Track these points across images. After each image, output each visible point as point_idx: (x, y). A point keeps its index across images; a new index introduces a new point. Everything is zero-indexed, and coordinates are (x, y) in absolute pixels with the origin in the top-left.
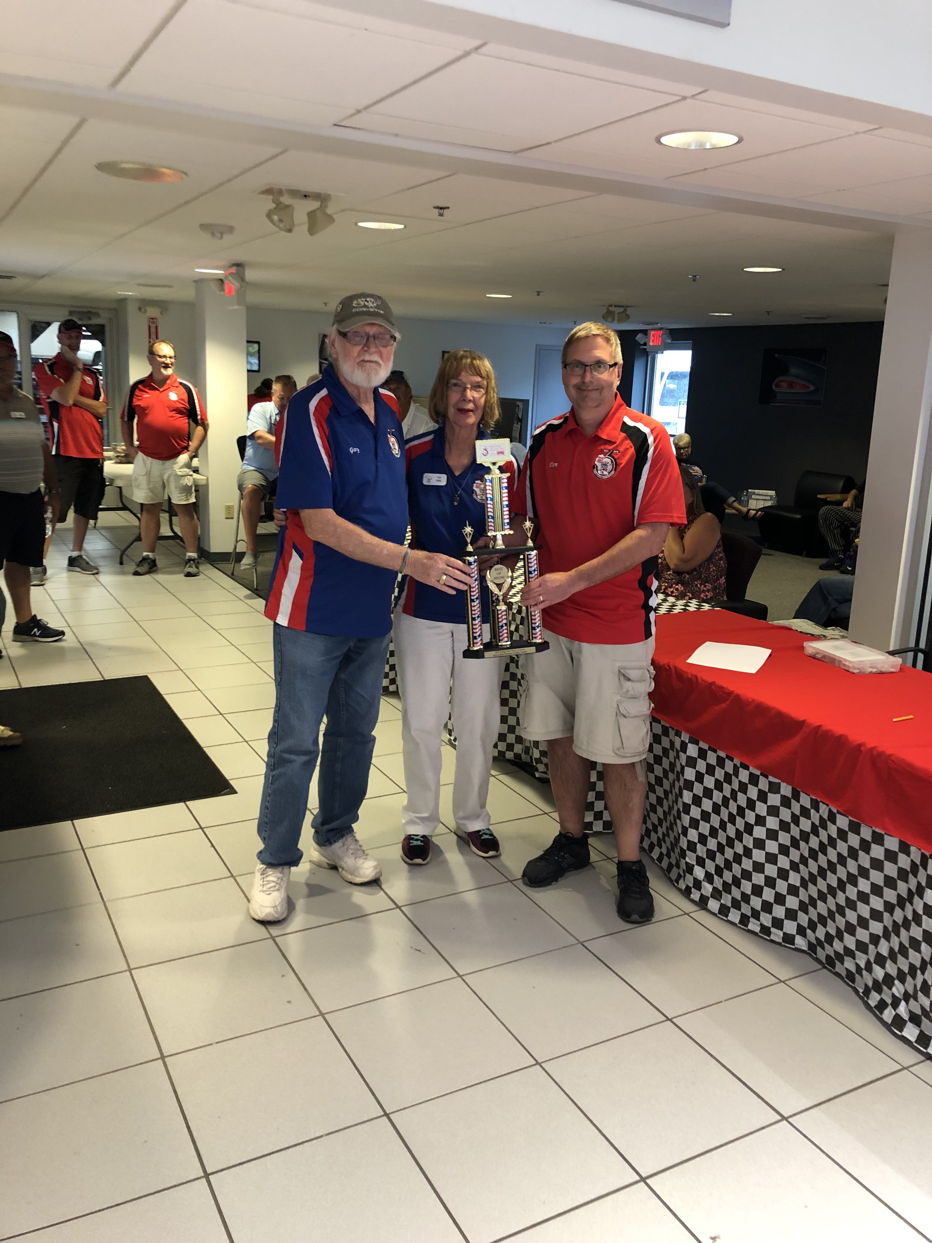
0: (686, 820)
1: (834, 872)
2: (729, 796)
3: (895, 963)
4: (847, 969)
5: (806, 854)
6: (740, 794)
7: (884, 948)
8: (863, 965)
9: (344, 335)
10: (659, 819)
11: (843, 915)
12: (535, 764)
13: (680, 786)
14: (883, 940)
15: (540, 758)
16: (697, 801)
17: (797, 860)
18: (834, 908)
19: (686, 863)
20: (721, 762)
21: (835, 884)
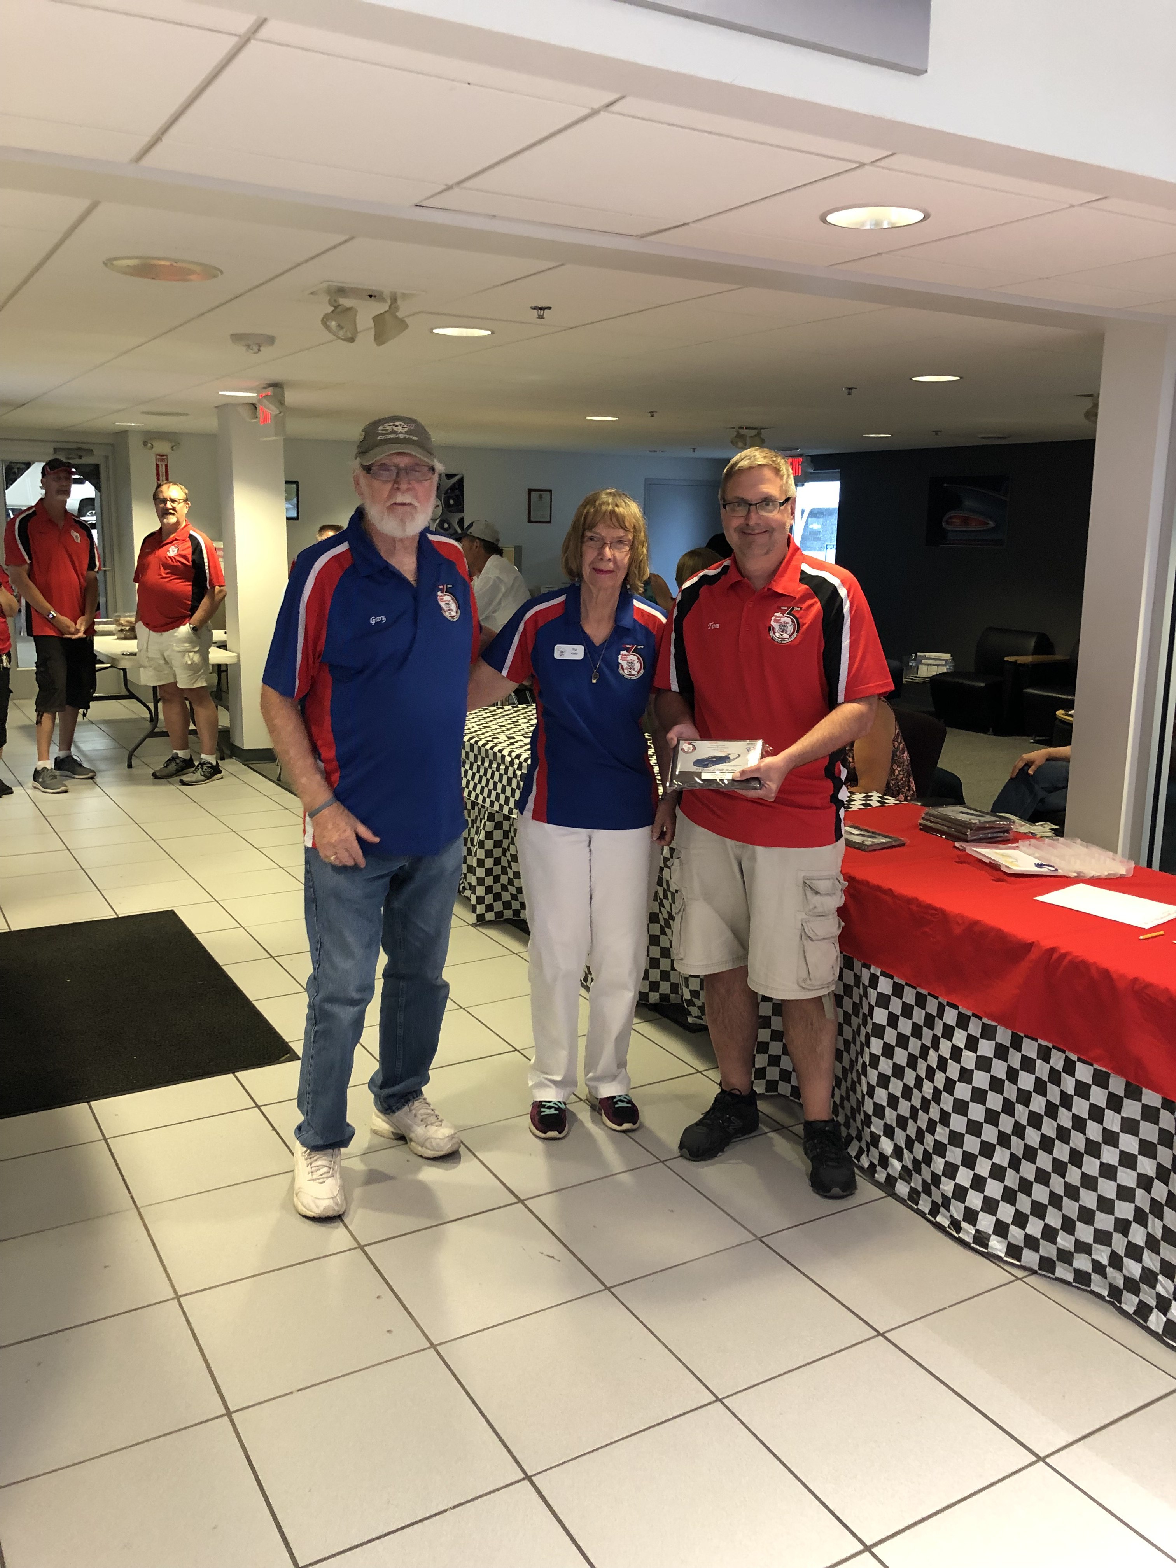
0: (872, 1076)
2: (929, 1045)
6: (943, 1041)
7: (1138, 1236)
9: (368, 469)
13: (867, 1033)
16: (888, 1052)
19: (872, 1133)
20: (921, 1001)
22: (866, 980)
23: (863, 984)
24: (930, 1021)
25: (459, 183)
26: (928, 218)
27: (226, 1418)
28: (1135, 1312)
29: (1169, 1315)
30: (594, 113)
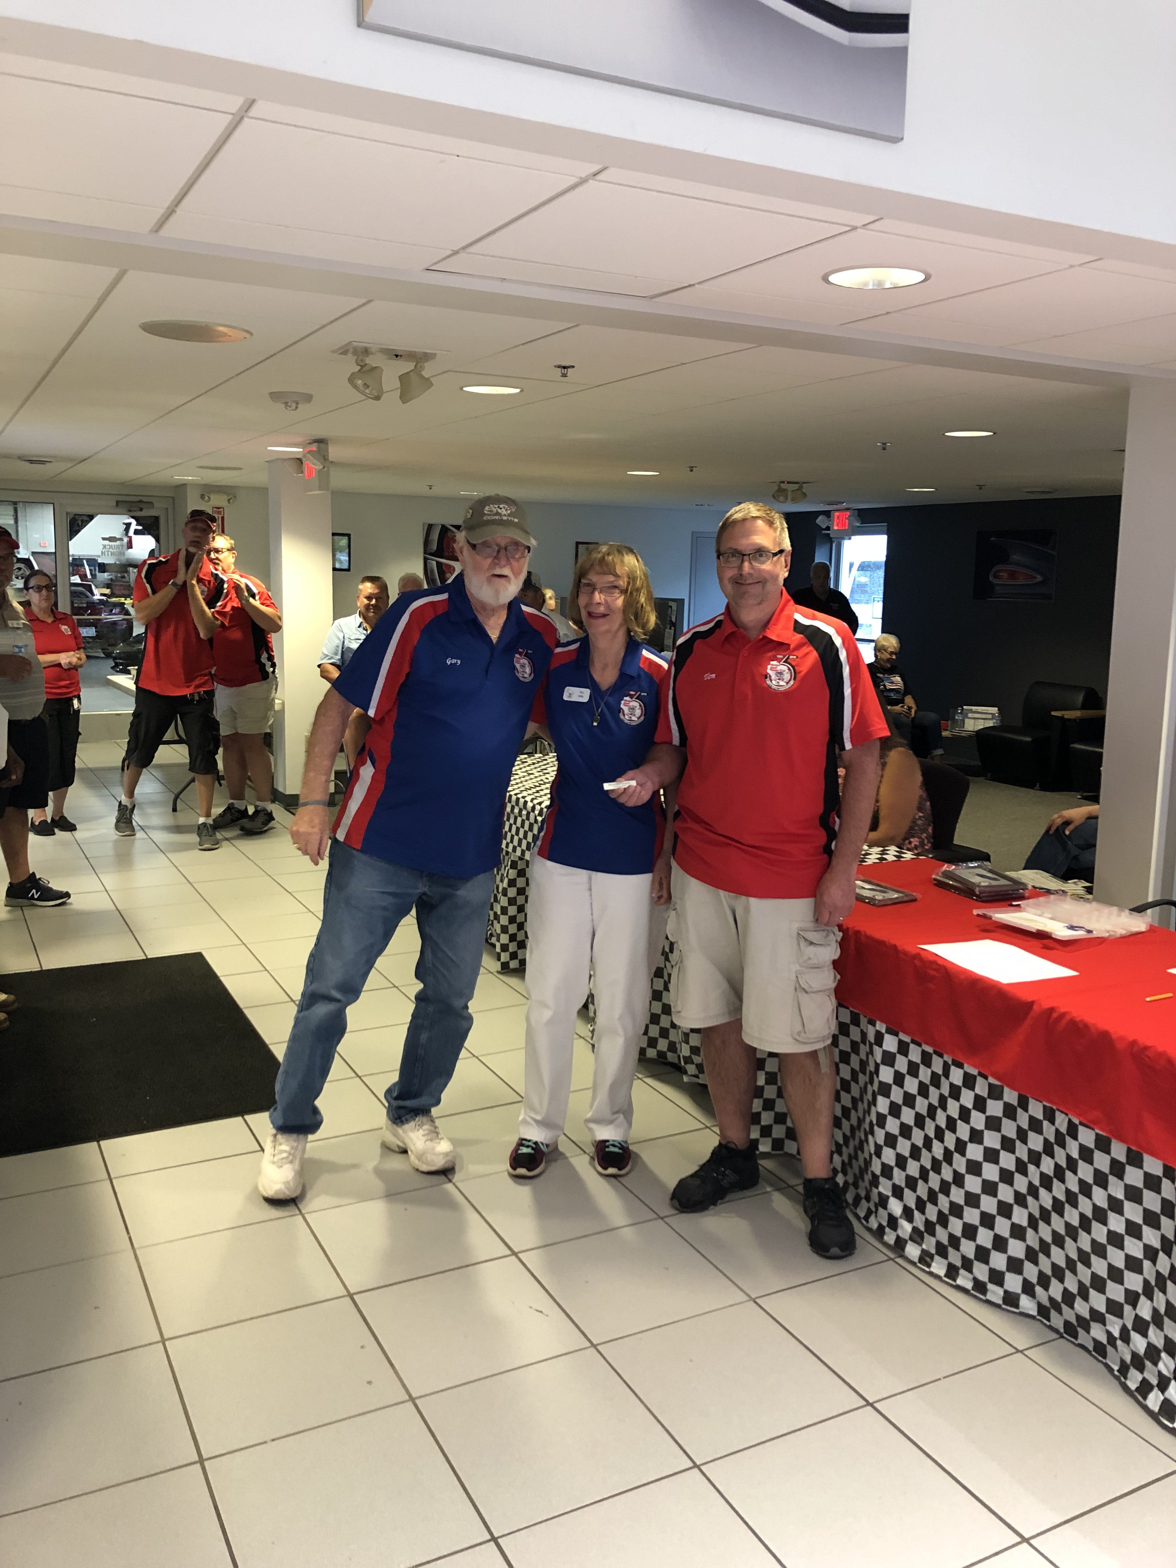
0: (880, 1135)
1: (1075, 1205)
2: (936, 1104)
3: (1162, 1329)
4: (1094, 1340)
5: (1037, 1183)
6: (950, 1101)
7: (1145, 1310)
8: (1116, 1334)
9: (473, 546)
10: (844, 1136)
11: (1088, 1264)
12: (683, 1063)
13: (874, 1091)
14: (1143, 1299)
15: (690, 1057)
16: (895, 1111)
17: (1023, 1190)
18: (1074, 1256)
19: (880, 1194)
20: (926, 1059)
21: (1075, 1222)
22: (871, 1037)
23: (869, 1041)
24: (936, 1080)
25: (464, 248)
26: (929, 279)
27: (198, 1466)
28: (1137, 1389)
29: (1167, 1394)
30: (583, 181)
